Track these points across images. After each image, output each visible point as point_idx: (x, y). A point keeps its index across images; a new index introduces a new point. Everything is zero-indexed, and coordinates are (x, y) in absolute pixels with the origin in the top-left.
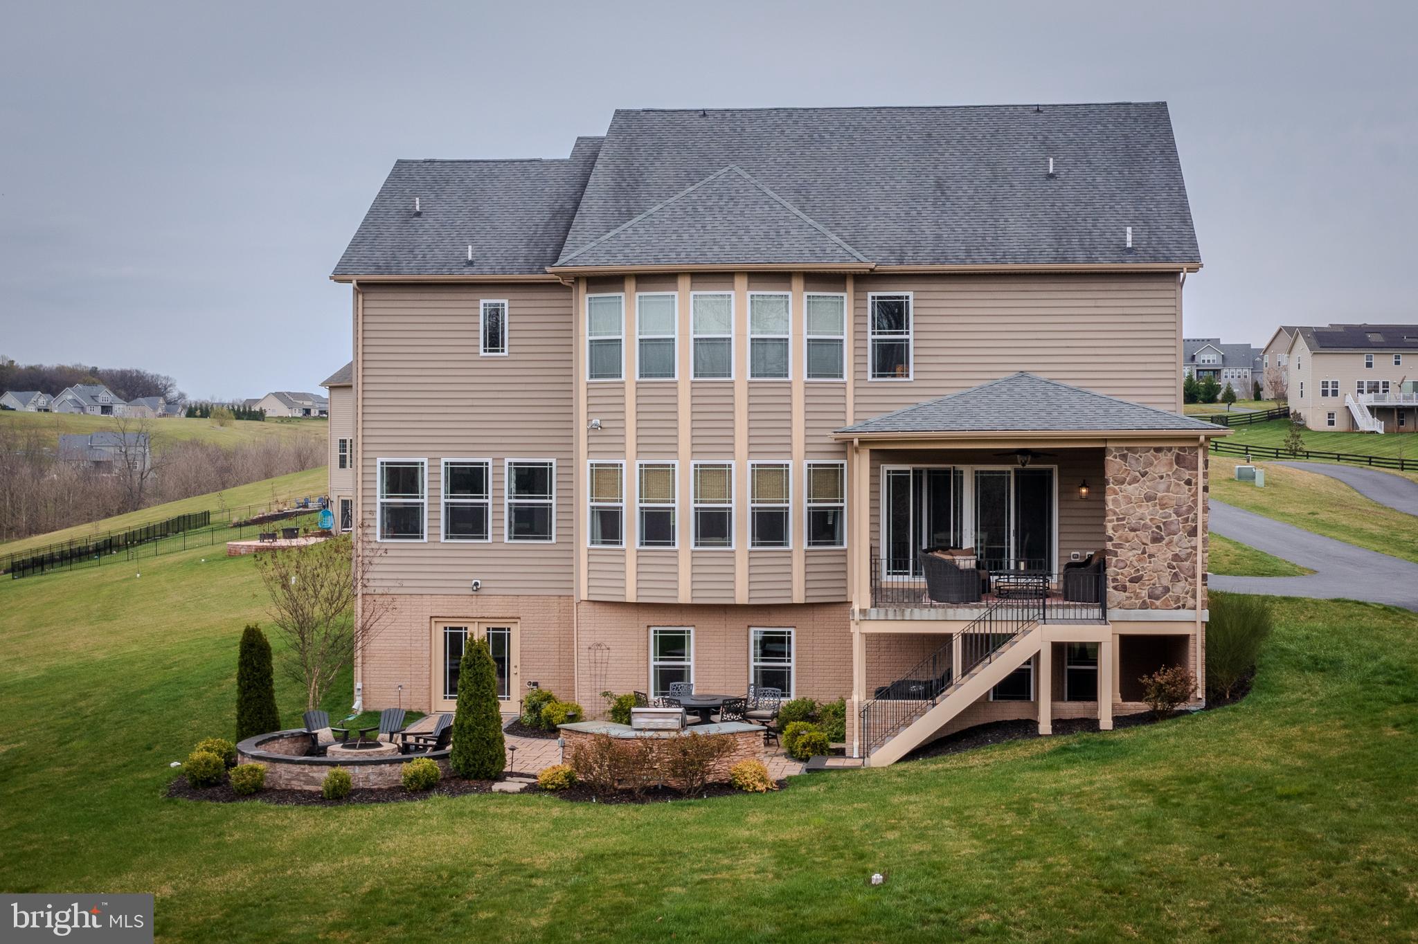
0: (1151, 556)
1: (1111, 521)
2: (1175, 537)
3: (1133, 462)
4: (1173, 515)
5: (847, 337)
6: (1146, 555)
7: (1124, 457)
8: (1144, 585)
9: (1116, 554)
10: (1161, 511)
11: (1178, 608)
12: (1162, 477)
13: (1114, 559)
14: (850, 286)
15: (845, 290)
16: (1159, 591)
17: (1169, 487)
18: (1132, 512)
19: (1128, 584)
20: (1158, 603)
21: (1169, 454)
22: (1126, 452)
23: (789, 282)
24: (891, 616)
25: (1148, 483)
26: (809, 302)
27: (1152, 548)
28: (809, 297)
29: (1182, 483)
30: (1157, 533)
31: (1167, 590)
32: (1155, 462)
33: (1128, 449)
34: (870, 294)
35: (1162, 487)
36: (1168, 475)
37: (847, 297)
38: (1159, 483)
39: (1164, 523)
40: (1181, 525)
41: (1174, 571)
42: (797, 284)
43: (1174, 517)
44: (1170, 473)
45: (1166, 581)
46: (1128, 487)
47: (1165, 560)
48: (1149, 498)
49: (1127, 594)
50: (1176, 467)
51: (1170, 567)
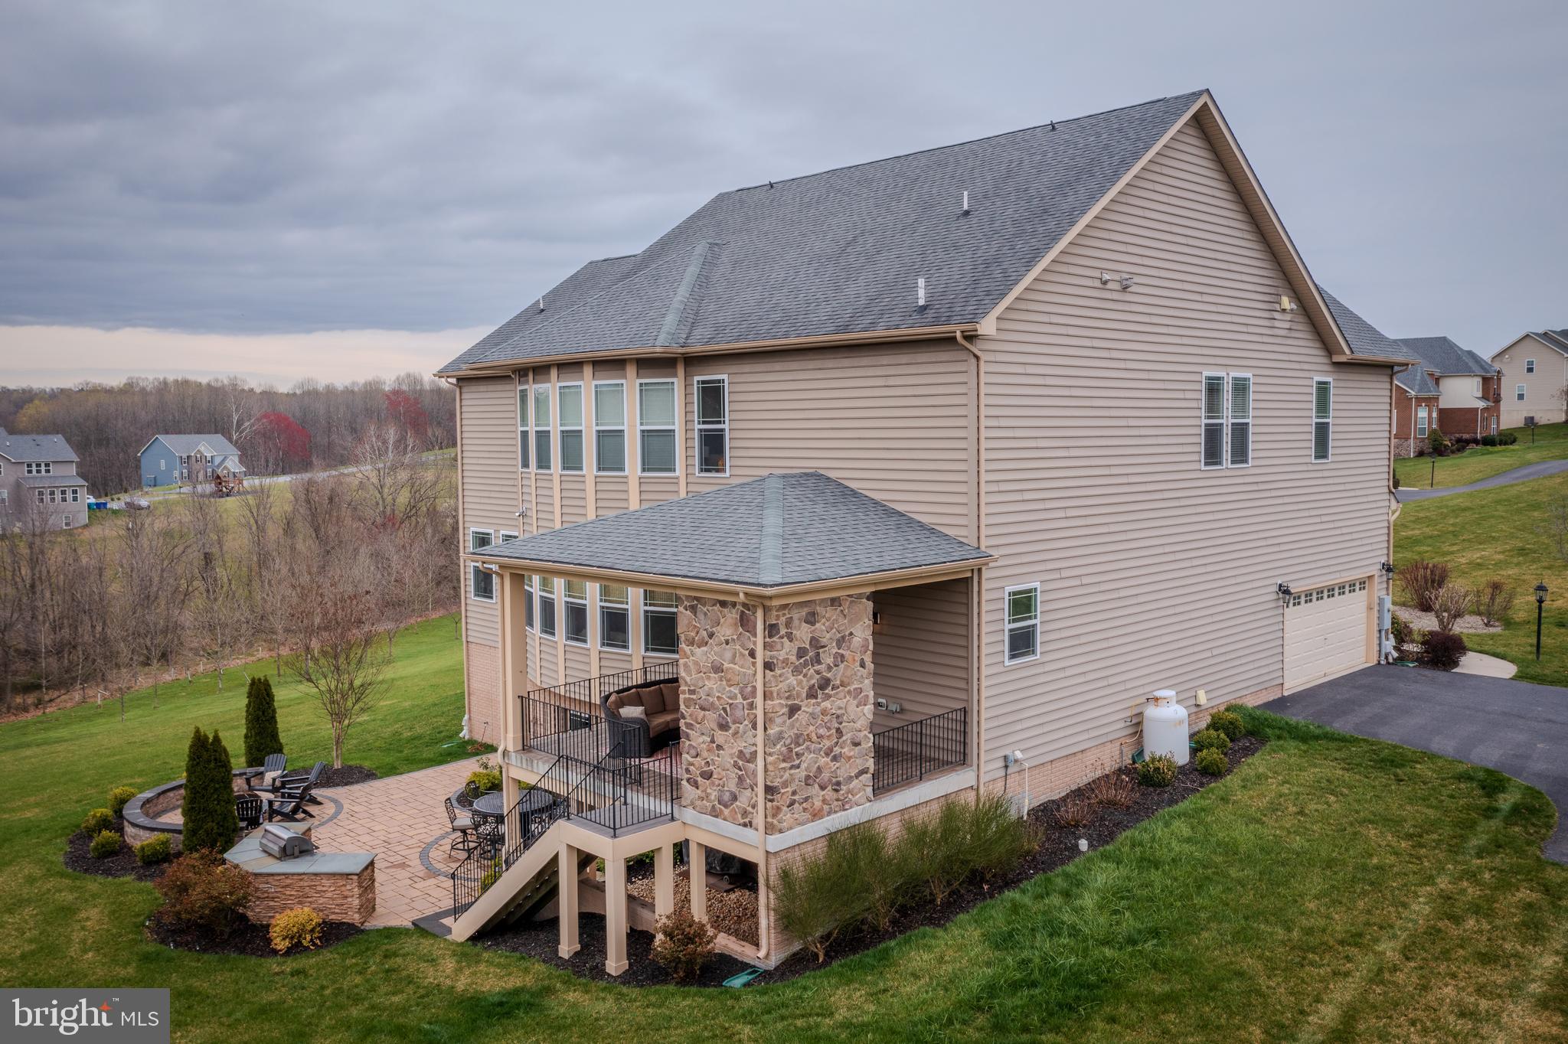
0: (719, 747)
1: (684, 692)
2: (741, 726)
3: (702, 617)
4: (739, 696)
5: (678, 426)
6: (715, 745)
7: (693, 609)
8: (713, 784)
9: (688, 737)
10: (728, 689)
11: (745, 825)
12: (727, 643)
13: (688, 743)
14: (681, 371)
15: (675, 375)
16: (726, 797)
17: (734, 656)
18: (700, 684)
19: (699, 779)
20: (726, 812)
21: (734, 611)
22: (695, 602)
23: (624, 369)
24: (524, 766)
25: (716, 648)
26: (641, 390)
27: (721, 737)
28: (641, 385)
29: (747, 652)
30: (723, 718)
31: (735, 798)
32: (722, 620)
33: (696, 598)
34: (696, 378)
35: (728, 655)
36: (733, 640)
37: (678, 382)
38: (725, 649)
39: (731, 705)
40: (746, 712)
41: (740, 773)
42: (631, 370)
43: (740, 700)
44: (735, 637)
45: (732, 785)
46: (698, 649)
47: (732, 755)
48: (718, 669)
49: (699, 792)
50: (741, 630)
51: (736, 765)
